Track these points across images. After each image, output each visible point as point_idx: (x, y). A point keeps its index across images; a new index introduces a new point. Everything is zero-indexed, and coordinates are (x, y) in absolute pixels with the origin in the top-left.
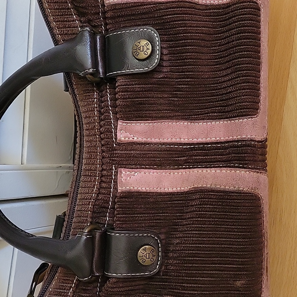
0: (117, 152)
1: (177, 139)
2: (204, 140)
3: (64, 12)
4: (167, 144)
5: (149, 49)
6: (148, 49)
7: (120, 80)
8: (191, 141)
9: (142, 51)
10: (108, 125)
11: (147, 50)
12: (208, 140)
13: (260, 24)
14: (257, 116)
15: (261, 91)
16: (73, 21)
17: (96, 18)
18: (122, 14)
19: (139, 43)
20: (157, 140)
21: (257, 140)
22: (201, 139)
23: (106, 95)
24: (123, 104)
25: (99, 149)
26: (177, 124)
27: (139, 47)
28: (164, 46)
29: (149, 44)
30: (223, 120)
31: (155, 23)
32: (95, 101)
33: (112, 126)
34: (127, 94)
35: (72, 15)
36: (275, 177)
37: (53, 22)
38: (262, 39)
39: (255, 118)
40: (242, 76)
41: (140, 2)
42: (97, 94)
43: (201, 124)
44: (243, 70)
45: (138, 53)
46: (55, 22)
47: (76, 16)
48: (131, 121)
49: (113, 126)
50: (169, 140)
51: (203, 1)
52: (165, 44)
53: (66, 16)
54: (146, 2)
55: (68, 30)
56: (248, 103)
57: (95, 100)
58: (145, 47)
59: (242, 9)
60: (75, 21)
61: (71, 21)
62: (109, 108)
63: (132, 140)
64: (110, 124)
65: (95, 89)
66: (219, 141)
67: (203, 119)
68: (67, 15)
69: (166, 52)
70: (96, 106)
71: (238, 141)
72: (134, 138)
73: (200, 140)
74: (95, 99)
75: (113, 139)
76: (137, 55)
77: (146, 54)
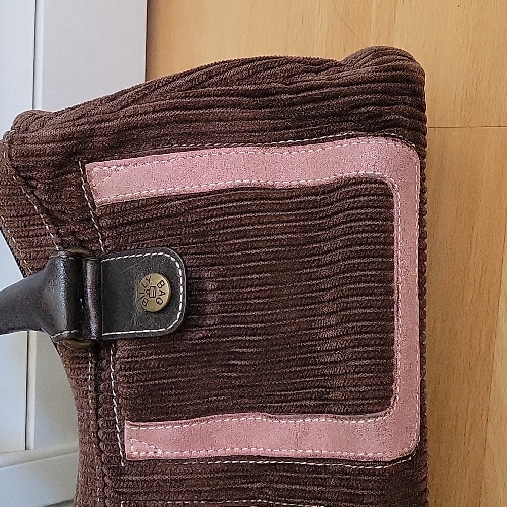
0: (126, 477)
1: (243, 449)
2: (291, 453)
3: (27, 220)
4: (224, 459)
5: (165, 294)
6: (162, 293)
7: (122, 347)
8: (268, 452)
9: (153, 297)
10: (108, 427)
11: (161, 295)
12: (300, 453)
13: (393, 225)
14: (386, 413)
15: (397, 360)
16: (45, 235)
17: (84, 227)
18: (128, 220)
19: (149, 280)
20: (203, 453)
21: (387, 460)
22: (286, 450)
23: (107, 368)
24: (128, 393)
25: (98, 468)
26: (241, 419)
27: (147, 288)
28: (208, 275)
29: (164, 284)
30: (324, 414)
31: (190, 231)
32: (89, 378)
33: (116, 428)
34: (134, 373)
35: (42, 224)
36: (483, 487)
37: (11, 239)
38: (398, 253)
39: (381, 416)
40: (356, 333)
41: (157, 197)
42: (93, 365)
43: (285, 422)
44: (358, 321)
45: (146, 301)
46: (15, 238)
47: (50, 226)
48: (146, 422)
49: (118, 429)
50: (228, 452)
51: (284, 183)
52: (209, 270)
53: (32, 228)
54: (168, 196)
55: (38, 251)
56: (366, 388)
57: (90, 376)
58: (158, 289)
59: (355, 196)
60: (49, 235)
61: (41, 236)
62: (112, 393)
63: (153, 455)
64: (113, 425)
65: (90, 356)
66: (318, 457)
67: (289, 412)
68: (33, 225)
69: (211, 287)
70: (90, 389)
71: (351, 462)
72: (156, 451)
73: (285, 453)
74: (88, 375)
75: (119, 453)
76: (145, 304)
77: (160, 302)
